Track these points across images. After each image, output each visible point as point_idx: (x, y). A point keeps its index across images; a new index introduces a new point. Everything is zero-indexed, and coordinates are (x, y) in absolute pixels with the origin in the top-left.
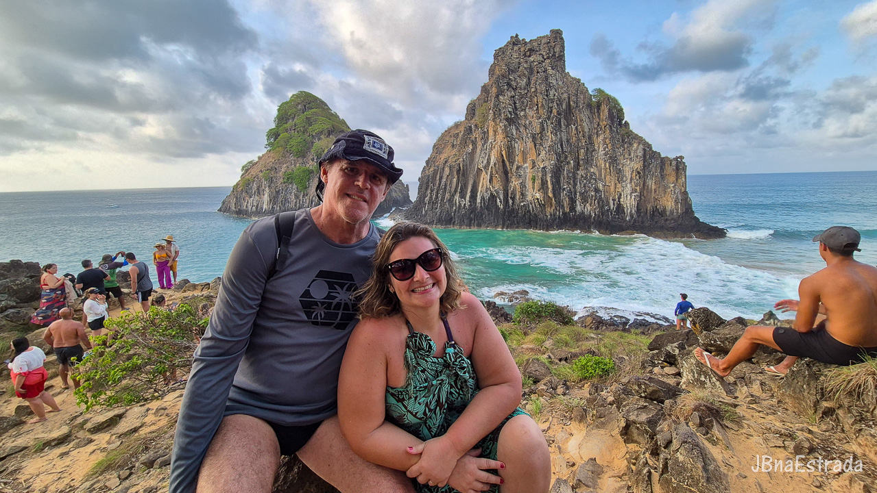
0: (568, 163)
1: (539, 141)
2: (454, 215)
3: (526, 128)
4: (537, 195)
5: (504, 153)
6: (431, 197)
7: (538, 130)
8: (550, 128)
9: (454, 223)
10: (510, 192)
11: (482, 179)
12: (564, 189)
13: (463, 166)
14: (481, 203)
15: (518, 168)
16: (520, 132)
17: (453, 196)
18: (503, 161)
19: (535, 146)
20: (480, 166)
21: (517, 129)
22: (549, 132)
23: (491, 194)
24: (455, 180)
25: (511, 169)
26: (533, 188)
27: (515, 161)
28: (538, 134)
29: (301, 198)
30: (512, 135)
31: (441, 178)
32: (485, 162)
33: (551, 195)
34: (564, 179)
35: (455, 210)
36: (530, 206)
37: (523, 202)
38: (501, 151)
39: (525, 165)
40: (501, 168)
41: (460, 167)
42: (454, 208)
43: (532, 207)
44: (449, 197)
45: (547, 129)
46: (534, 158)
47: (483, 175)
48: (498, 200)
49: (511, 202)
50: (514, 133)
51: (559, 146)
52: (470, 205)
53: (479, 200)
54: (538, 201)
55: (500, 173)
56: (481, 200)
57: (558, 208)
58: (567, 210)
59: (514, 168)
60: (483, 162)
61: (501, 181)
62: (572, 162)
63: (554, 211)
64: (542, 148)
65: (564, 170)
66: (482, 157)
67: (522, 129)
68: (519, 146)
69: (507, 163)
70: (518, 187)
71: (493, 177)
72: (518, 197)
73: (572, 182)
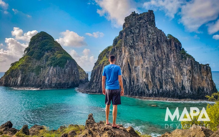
0: (158, 66)
1: (144, 56)
4: (144, 80)
5: (129, 60)
6: (96, 80)
7: (144, 51)
8: (149, 50)
10: (132, 78)
12: (157, 78)
15: (135, 67)
16: (136, 51)
19: (143, 58)
21: (135, 50)
22: (149, 52)
26: (142, 77)
27: (134, 64)
28: (144, 53)
29: (36, 79)
33: (150, 80)
34: (156, 73)
36: (141, 85)
37: (138, 83)
39: (139, 66)
40: (128, 67)
46: (143, 63)
48: (127, 82)
49: (132, 83)
50: (133, 52)
51: (154, 58)
54: (145, 83)
55: (127, 70)
57: (154, 86)
58: (159, 88)
59: (133, 67)
60: (119, 64)
61: (128, 73)
62: (160, 65)
63: (152, 88)
64: (146, 59)
65: (156, 69)
66: (119, 62)
67: (137, 50)
68: (135, 58)
69: (130, 65)
70: (135, 76)
71: (124, 72)
72: (135, 81)
73: (160, 74)
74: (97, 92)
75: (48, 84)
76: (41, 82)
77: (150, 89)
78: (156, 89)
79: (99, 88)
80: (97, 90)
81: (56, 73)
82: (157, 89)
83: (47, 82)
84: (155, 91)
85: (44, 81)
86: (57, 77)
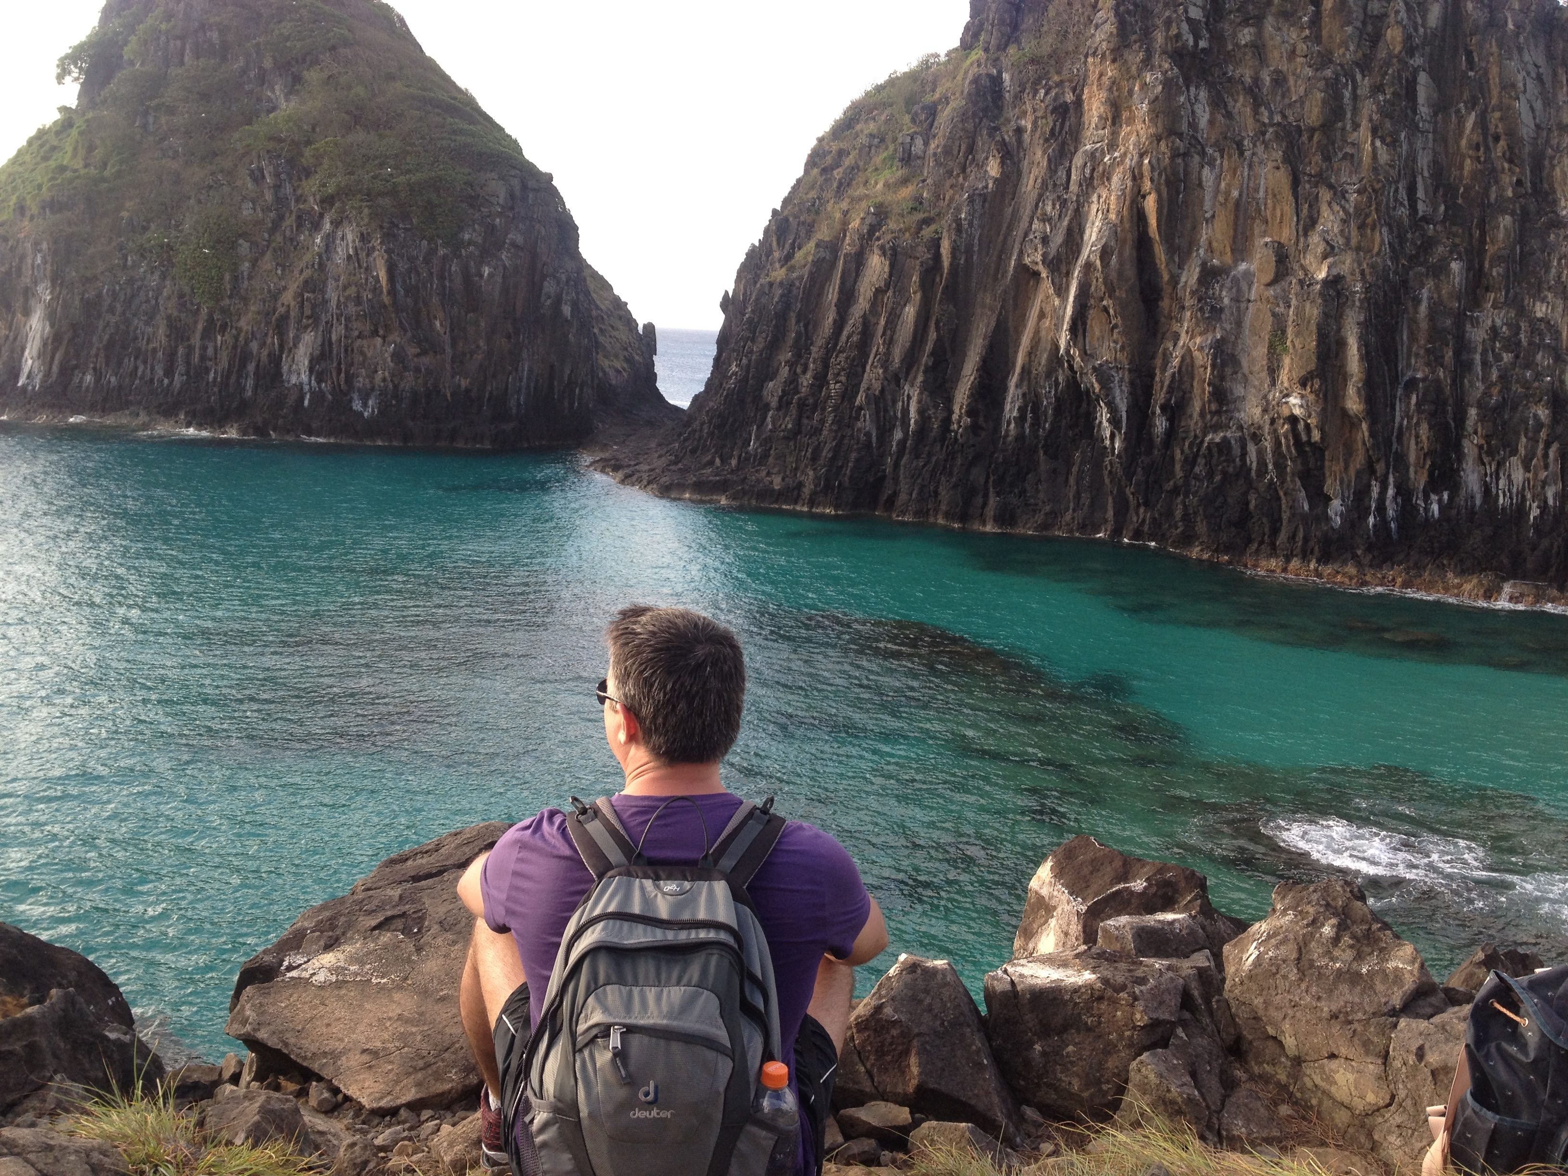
0: (1440, 270)
1: (1314, 163)
2: (896, 465)
3: (1257, 104)
4: (1294, 400)
5: (1150, 204)
6: (793, 381)
7: (1313, 114)
8: (1368, 108)
9: (890, 503)
10: (1163, 379)
11: (1034, 313)
12: (1412, 384)
13: (954, 250)
14: (1021, 419)
15: (1209, 275)
16: (1229, 115)
17: (895, 380)
18: (1143, 243)
19: (1295, 183)
20: (1034, 258)
21: (1217, 103)
22: (1365, 125)
23: (1073, 383)
24: (910, 312)
25: (1174, 280)
26: (1273, 371)
27: (1193, 243)
28: (1312, 130)
29: (196, 340)
30: (1193, 125)
31: (847, 297)
32: (1058, 239)
33: (1353, 404)
34: (1413, 338)
35: (902, 443)
36: (1252, 449)
37: (1216, 428)
38: (1138, 196)
39: (1243, 266)
40: (1130, 272)
41: (937, 257)
42: (898, 435)
43: (1261, 453)
44: (877, 386)
45: (1355, 111)
46: (1287, 234)
47: (1040, 296)
48: (1103, 416)
49: (1160, 424)
50: (1203, 120)
51: (1403, 194)
52: (974, 428)
53: (1011, 408)
54: (1294, 430)
55: (1120, 293)
56: (1022, 410)
57: (1380, 468)
58: (1419, 479)
59: (1190, 276)
60: (1045, 240)
61: (1124, 333)
62: (1455, 266)
63: (1358, 474)
64: (1325, 195)
65: (1417, 301)
66: (1046, 219)
67: (1241, 105)
68: (1219, 178)
69: (1160, 253)
70: (1201, 358)
71: (1092, 313)
72: (1197, 405)
73: (1449, 354)
74: (806, 491)
75: (318, 396)
76: (251, 367)
77: (1331, 486)
78: (1391, 492)
79: (827, 453)
80: (809, 478)
81: (392, 292)
82: (1404, 491)
83: (304, 378)
84: (1381, 509)
85: (275, 359)
86: (395, 337)
